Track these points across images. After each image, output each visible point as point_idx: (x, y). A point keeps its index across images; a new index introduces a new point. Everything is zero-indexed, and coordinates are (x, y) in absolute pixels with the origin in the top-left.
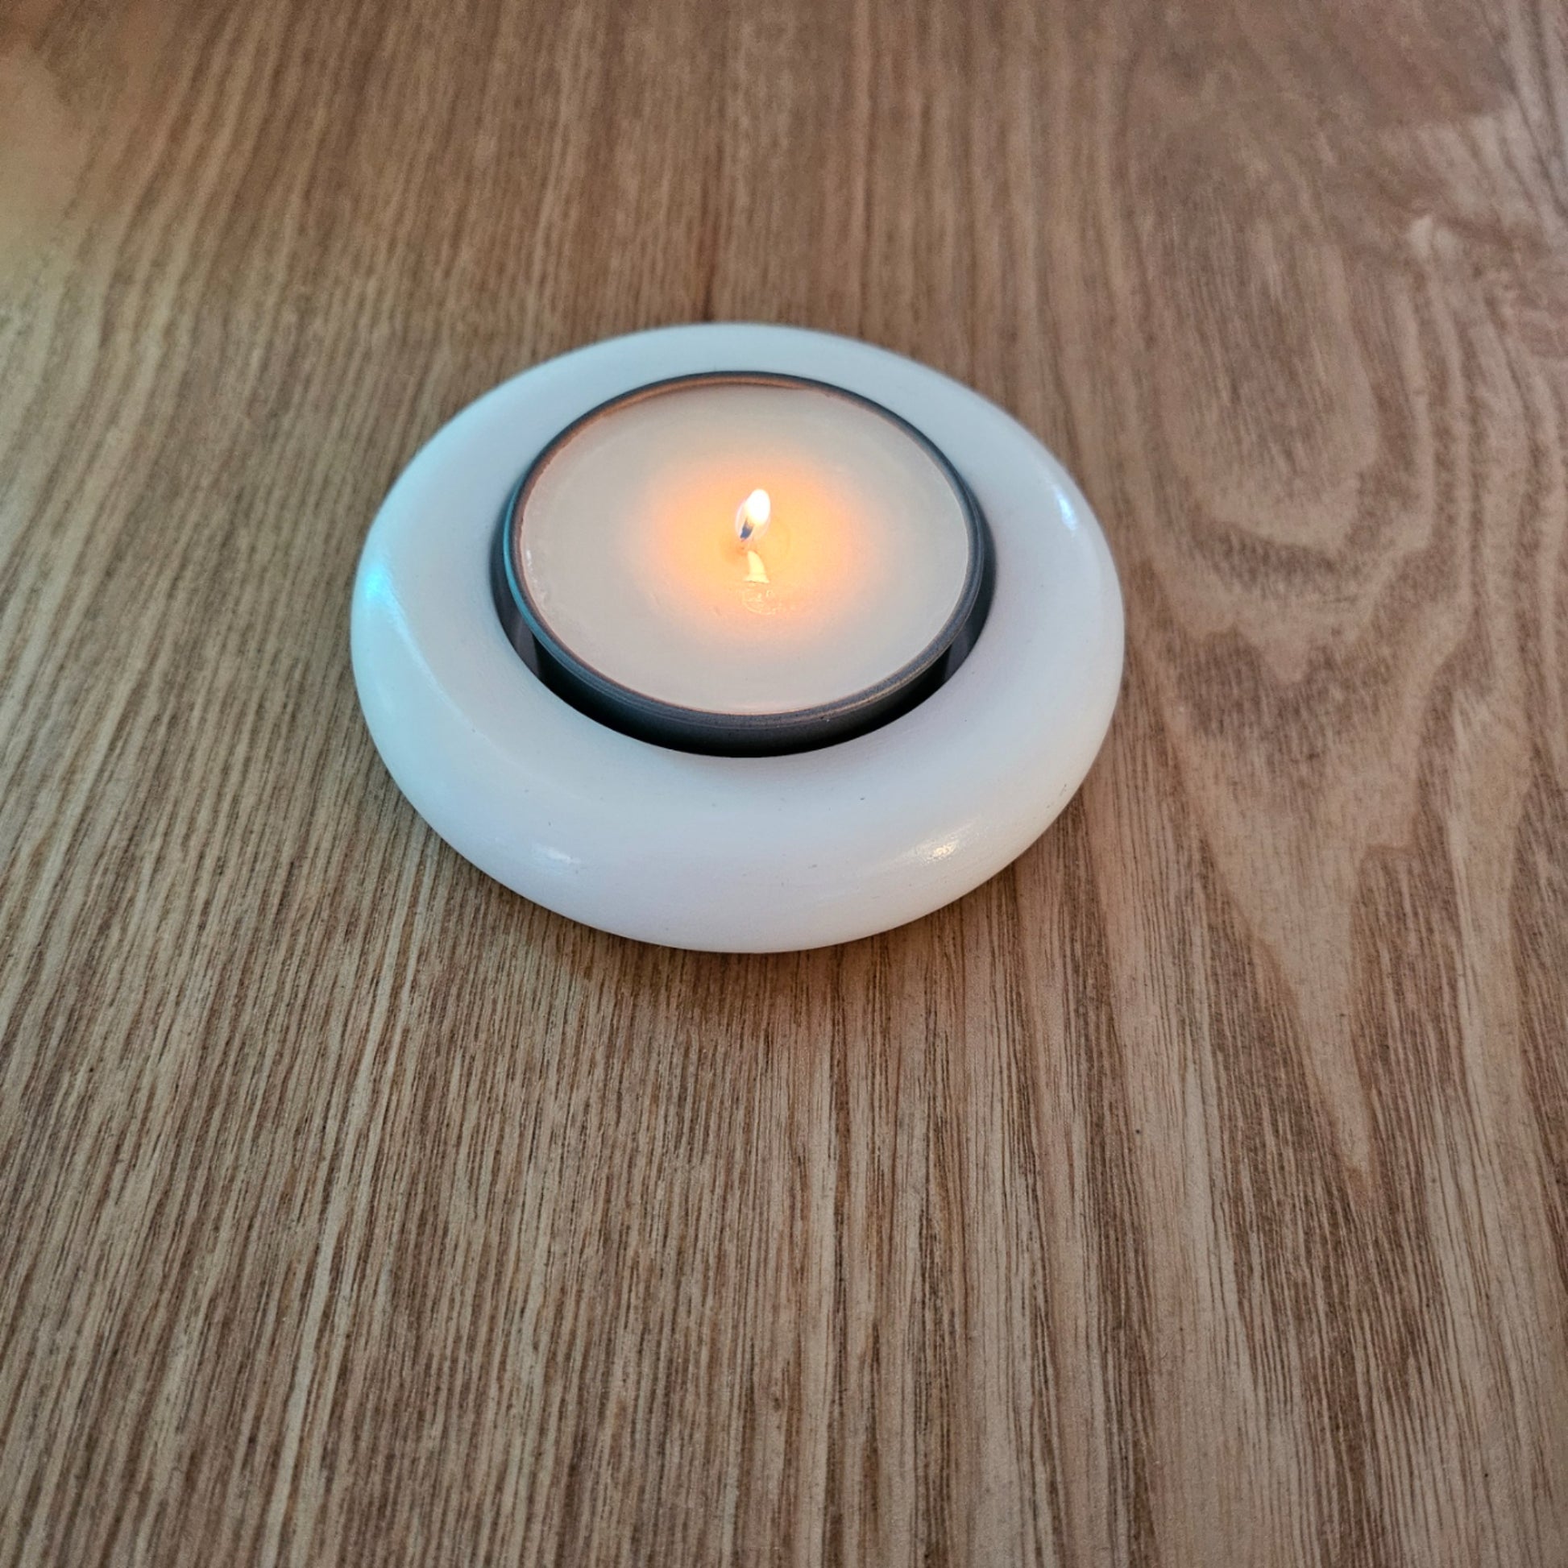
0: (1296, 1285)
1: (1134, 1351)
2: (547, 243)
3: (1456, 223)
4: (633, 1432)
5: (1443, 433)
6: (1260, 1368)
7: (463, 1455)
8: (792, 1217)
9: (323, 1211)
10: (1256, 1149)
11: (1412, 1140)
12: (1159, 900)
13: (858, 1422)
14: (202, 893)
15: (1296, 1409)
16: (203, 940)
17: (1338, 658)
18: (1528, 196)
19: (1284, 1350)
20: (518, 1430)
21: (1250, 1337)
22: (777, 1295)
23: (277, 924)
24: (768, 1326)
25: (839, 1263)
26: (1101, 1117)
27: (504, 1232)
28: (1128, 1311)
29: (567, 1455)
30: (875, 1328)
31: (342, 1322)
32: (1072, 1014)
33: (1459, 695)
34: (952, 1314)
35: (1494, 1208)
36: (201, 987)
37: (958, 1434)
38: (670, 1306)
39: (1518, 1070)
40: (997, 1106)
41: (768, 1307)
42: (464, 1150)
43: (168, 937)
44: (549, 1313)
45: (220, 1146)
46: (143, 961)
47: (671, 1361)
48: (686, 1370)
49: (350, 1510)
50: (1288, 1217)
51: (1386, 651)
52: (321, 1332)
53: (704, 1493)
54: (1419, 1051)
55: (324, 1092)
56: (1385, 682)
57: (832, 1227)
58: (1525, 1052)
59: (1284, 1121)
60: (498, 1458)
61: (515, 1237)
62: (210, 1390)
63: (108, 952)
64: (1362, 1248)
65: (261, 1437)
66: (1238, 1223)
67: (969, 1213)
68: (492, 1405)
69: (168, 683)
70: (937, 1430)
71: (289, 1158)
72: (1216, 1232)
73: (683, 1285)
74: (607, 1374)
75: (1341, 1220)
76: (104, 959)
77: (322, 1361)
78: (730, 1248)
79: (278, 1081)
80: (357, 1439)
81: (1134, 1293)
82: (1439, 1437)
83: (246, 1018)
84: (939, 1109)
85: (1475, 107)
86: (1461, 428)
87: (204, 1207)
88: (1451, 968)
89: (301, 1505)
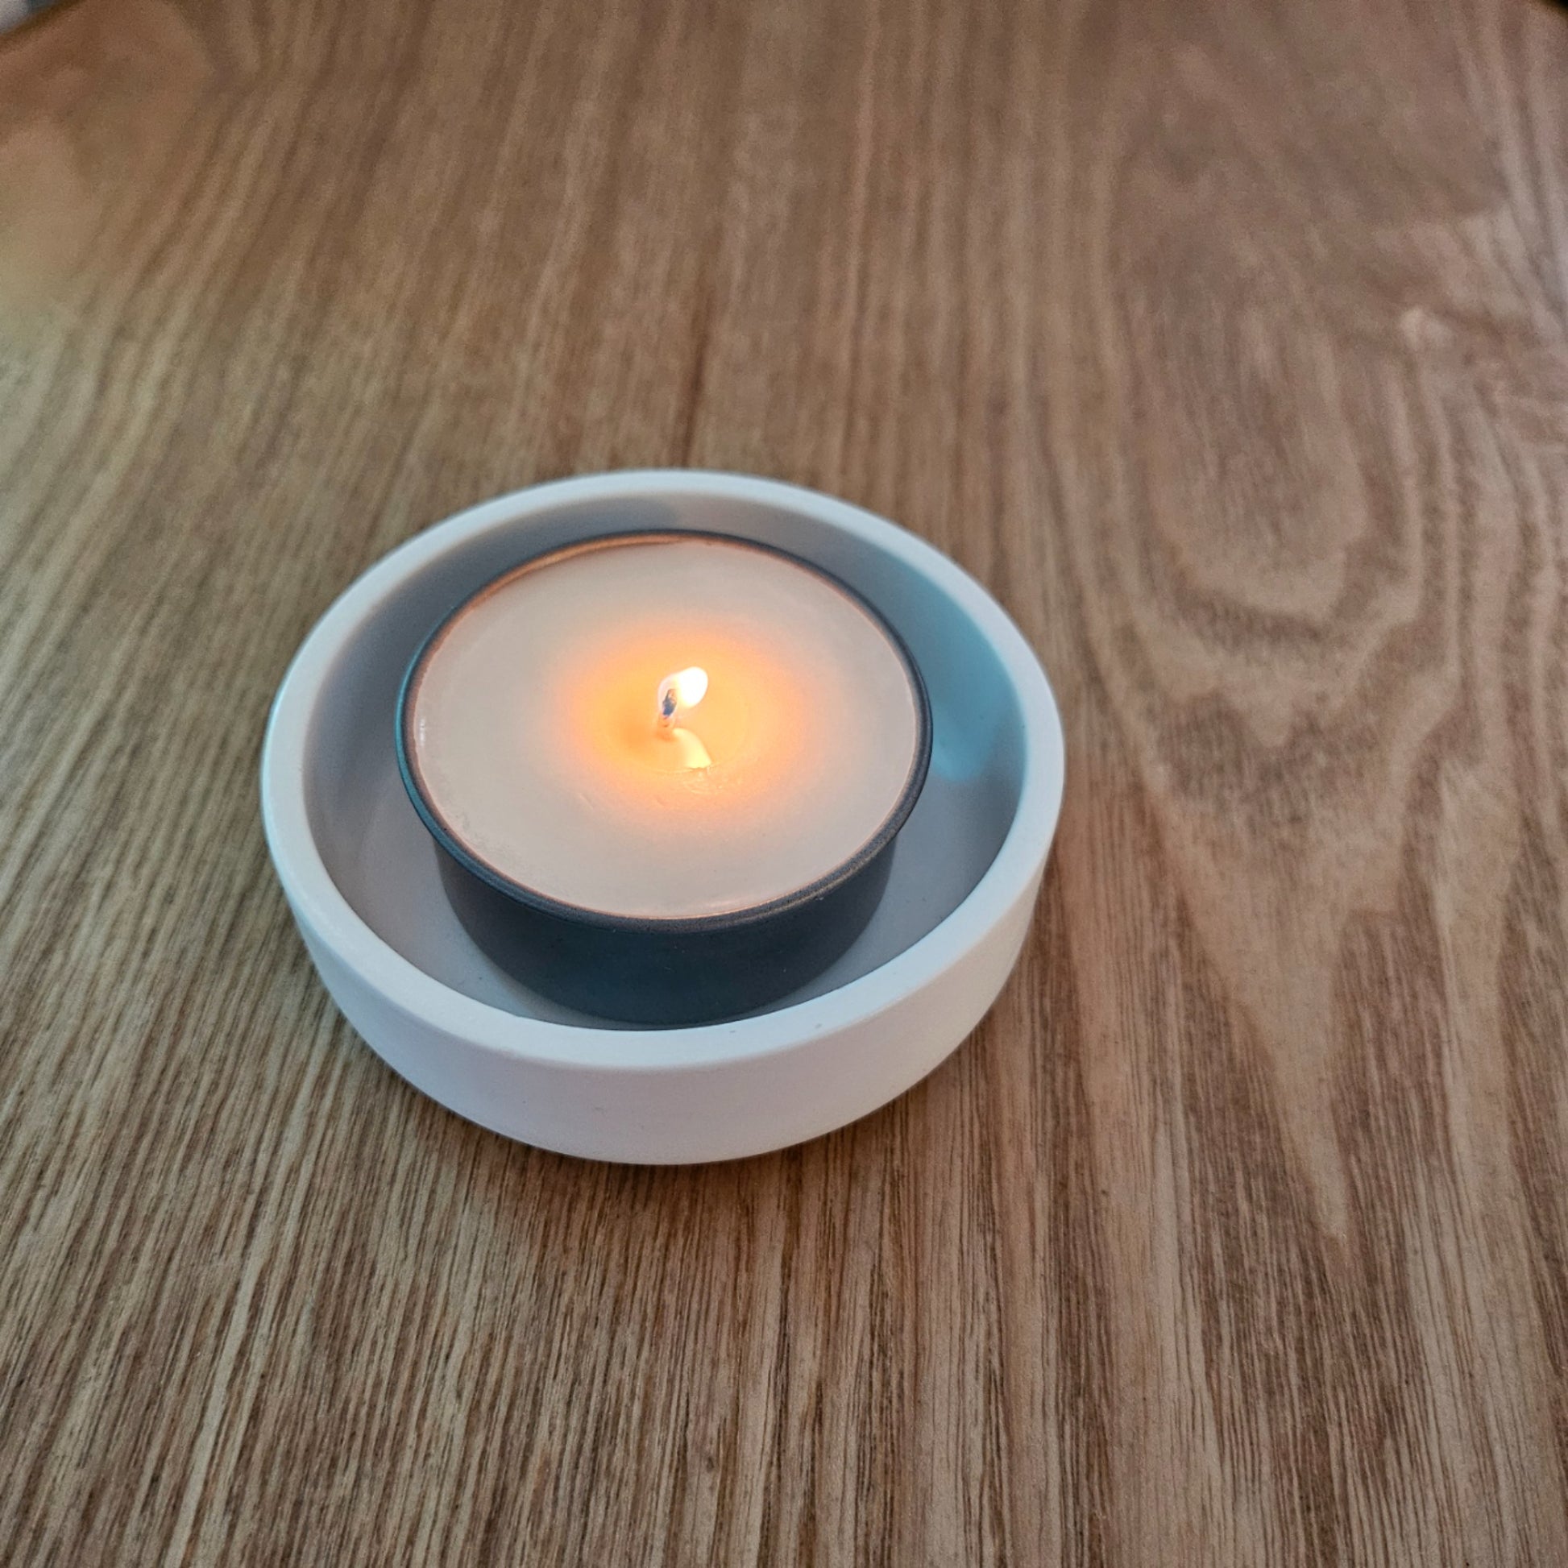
0: (1267, 1356)
1: (1093, 1421)
2: (545, 311)
3: (1446, 312)
4: (556, 1488)
5: (1432, 511)
6: (1227, 1443)
7: (374, 1507)
8: (737, 1270)
9: (246, 1247)
10: (1229, 1214)
11: (1392, 1210)
12: (1132, 960)
13: (796, 1486)
14: (148, 921)
15: (1264, 1488)
16: (147, 967)
17: (1324, 722)
18: (1520, 293)
19: (1253, 1424)
20: (435, 1481)
21: (1218, 1410)
22: (716, 1350)
23: (223, 954)
24: (705, 1381)
25: (784, 1318)
26: (1066, 1177)
27: (434, 1276)
28: (1088, 1379)
29: (485, 1509)
30: (819, 1386)
31: (258, 1362)
32: (1039, 1071)
33: (1446, 765)
34: (901, 1374)
35: (1478, 1283)
36: (140, 1013)
37: (903, 1502)
38: (602, 1360)
39: (1505, 1139)
40: (957, 1162)
41: (707, 1361)
42: (398, 1187)
43: (110, 965)
44: (476, 1360)
45: (145, 1176)
46: (84, 985)
47: (600, 1415)
48: (616, 1423)
49: (252, 1557)
50: (1260, 1286)
51: (1371, 718)
52: (235, 1370)
53: (628, 1555)
54: (1403, 1120)
55: (257, 1125)
56: (1370, 748)
57: (778, 1279)
58: (1513, 1123)
59: (1258, 1185)
60: (411, 1510)
61: (445, 1279)
62: (114, 1426)
63: (49, 975)
64: (1339, 1321)
65: (164, 1475)
66: (1207, 1289)
67: (924, 1272)
68: (408, 1454)
69: (133, 715)
70: (880, 1497)
71: (215, 1190)
72: (1184, 1299)
73: (619, 1334)
74: (532, 1427)
75: (1317, 1291)
76: (45, 983)
77: (232, 1405)
78: (670, 1299)
79: (211, 1111)
80: (264, 1483)
81: (1095, 1360)
82: (1418, 1523)
83: (182, 1049)
84: (897, 1162)
85: (1464, 206)
86: (1451, 508)
87: (124, 1236)
88: (1437, 1036)
89: (201, 1551)
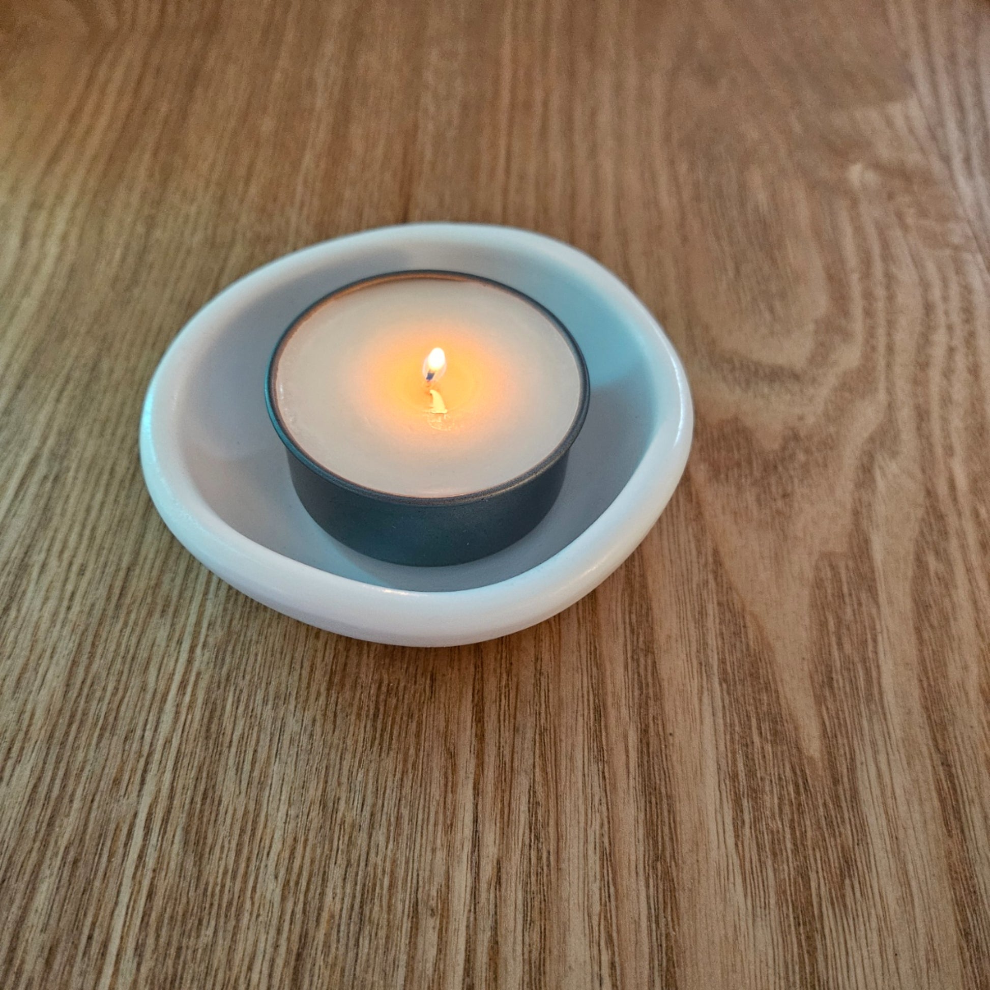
0: (772, 832)
1: (667, 876)
2: (305, 182)
3: (877, 166)
4: (339, 931)
5: (868, 295)
6: (749, 887)
7: (226, 947)
8: (446, 792)
9: (140, 791)
10: (747, 745)
11: (848, 737)
12: (686, 587)
13: (486, 924)
14: (70, 587)
15: (772, 913)
16: (70, 616)
17: (802, 434)
18: (922, 150)
19: (764, 874)
20: (263, 931)
21: (742, 866)
22: (434, 842)
23: (118, 606)
24: (428, 861)
25: (476, 821)
26: (647, 726)
27: (258, 802)
28: (663, 850)
29: (295, 947)
30: (498, 862)
31: (150, 862)
32: (629, 660)
33: (879, 457)
34: (549, 852)
35: (900, 781)
36: (67, 647)
37: (551, 931)
38: (365, 849)
39: (916, 693)
40: (580, 719)
41: (429, 849)
42: (233, 750)
43: (47, 615)
44: (286, 854)
45: (74, 749)
46: (30, 630)
47: (364, 885)
48: (374, 890)
49: (152, 983)
50: (767, 789)
51: (832, 429)
52: (137, 868)
53: (384, 971)
54: (853, 682)
55: (144, 714)
56: (831, 448)
57: (472, 798)
58: (921, 681)
59: (765, 726)
60: (249, 949)
61: (265, 806)
62: (63, 906)
63: (8, 625)
64: (816, 808)
65: (96, 935)
66: (735, 793)
67: (561, 788)
68: (246, 915)
69: (53, 455)
70: (537, 929)
71: (119, 756)
72: (721, 799)
73: (374, 834)
74: (322, 894)
75: (802, 790)
76: (6, 630)
77: (136, 888)
78: (405, 812)
79: (115, 706)
80: (158, 937)
81: (667, 839)
82: (866, 931)
83: (95, 667)
84: (543, 721)
85: (887, 96)
86: (880, 292)
87: (63, 787)
88: (873, 628)
89: (121, 980)
